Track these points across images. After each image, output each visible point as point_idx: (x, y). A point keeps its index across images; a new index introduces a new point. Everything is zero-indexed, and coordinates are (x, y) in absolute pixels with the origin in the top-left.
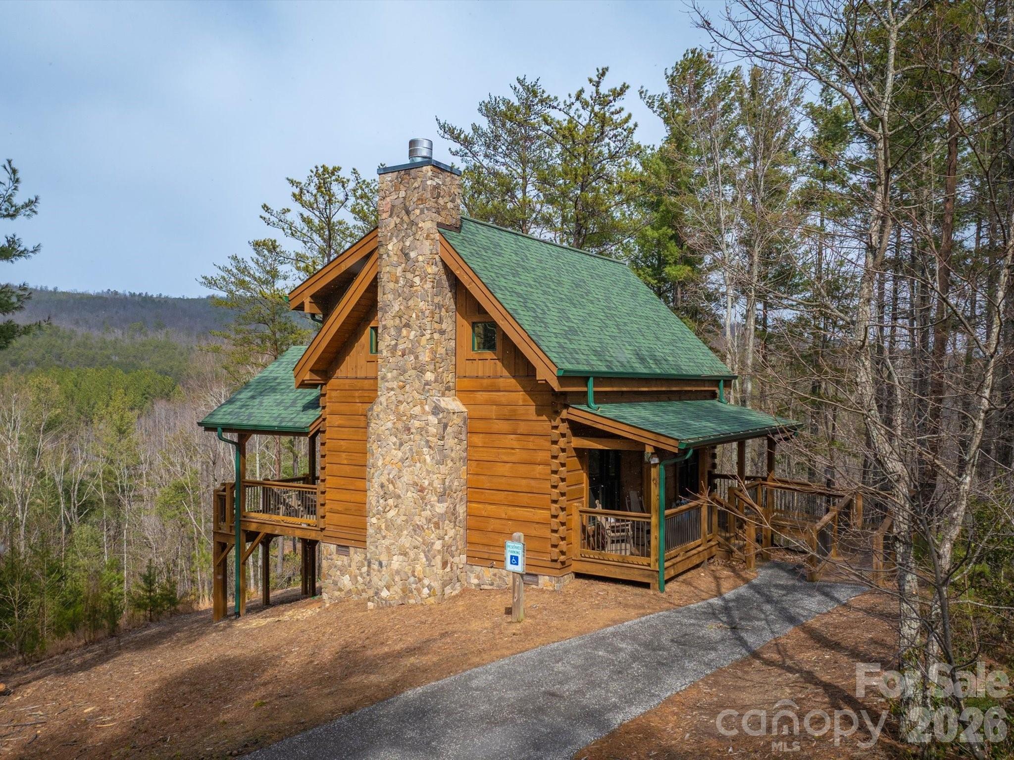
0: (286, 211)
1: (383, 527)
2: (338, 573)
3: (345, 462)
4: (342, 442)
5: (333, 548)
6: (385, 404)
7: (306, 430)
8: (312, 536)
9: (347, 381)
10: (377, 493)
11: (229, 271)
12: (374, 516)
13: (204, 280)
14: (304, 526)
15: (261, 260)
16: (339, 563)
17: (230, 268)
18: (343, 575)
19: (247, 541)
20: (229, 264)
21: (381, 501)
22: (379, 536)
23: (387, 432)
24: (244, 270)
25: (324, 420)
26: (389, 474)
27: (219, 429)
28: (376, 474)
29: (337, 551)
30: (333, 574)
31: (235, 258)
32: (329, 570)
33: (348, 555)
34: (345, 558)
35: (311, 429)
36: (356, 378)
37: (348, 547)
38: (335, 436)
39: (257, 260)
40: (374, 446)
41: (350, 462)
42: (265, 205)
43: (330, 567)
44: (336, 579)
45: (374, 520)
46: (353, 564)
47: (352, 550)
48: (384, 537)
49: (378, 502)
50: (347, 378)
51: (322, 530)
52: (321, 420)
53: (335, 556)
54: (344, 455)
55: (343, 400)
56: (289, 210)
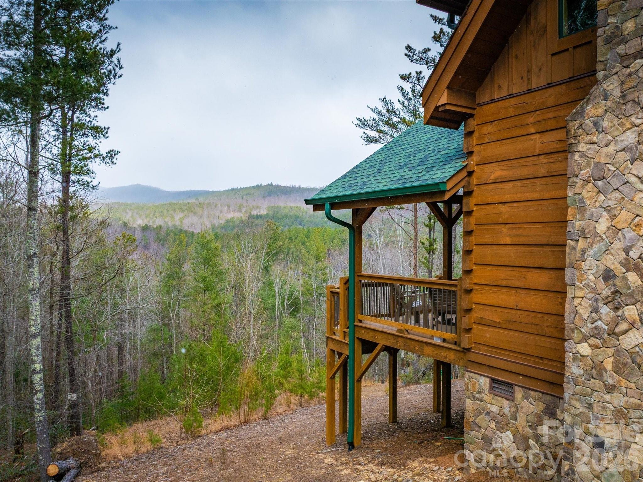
0: (427, 50)
1: (609, 364)
2: (493, 425)
3: (508, 240)
4: (502, 208)
5: (484, 382)
6: (617, 93)
7: (442, 188)
8: (450, 357)
9: (512, 101)
10: (594, 290)
11: (379, 113)
12: (584, 339)
13: (358, 122)
14: (437, 341)
15: (406, 103)
16: (495, 409)
17: (380, 108)
18: (501, 429)
19: (364, 352)
20: (380, 106)
21: (605, 310)
22: (595, 383)
23: (622, 156)
24: (392, 111)
25: (470, 174)
26: (627, 250)
27: (327, 206)
28: (590, 252)
29: (492, 388)
30: (483, 425)
31: (384, 100)
32: (476, 416)
33: (511, 398)
34: (506, 403)
35: (449, 186)
36: (530, 91)
37: (511, 385)
38: (490, 199)
39: (403, 102)
40: (587, 192)
41: (516, 240)
42: (408, 46)
43: (478, 413)
44: (489, 434)
45: (584, 349)
46: (521, 416)
47: (519, 393)
48: (611, 389)
49: (596, 310)
50: (511, 96)
51: (466, 350)
52: (464, 173)
53: (487, 397)
54: (505, 229)
55: (506, 134)
56: (429, 50)
